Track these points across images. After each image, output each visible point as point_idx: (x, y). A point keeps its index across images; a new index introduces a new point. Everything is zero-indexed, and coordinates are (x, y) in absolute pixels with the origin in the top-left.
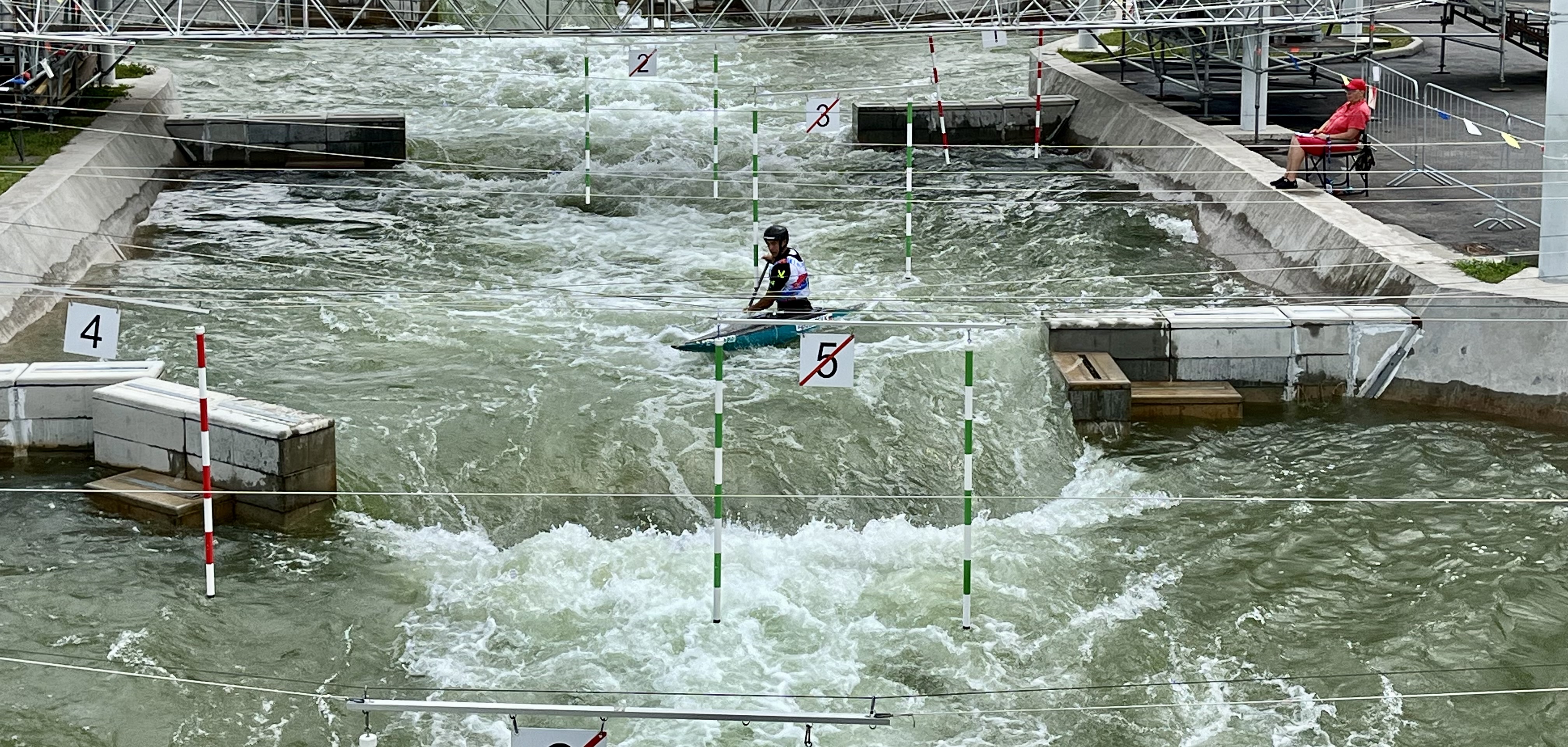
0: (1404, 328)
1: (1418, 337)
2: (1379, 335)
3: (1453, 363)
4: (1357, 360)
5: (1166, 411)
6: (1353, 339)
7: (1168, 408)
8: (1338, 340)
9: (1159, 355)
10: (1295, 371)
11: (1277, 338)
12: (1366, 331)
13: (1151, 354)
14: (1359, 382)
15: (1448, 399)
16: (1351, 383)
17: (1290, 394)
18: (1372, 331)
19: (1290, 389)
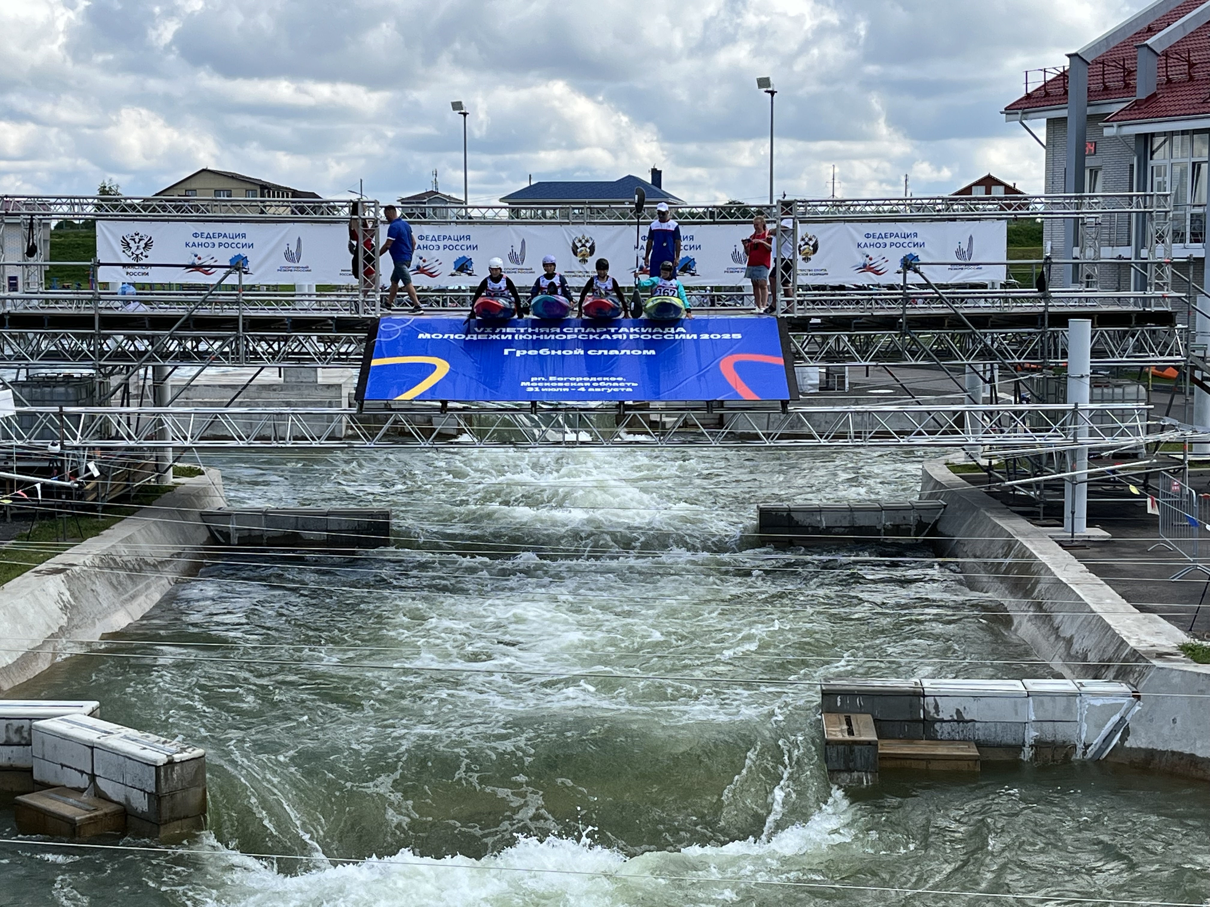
0: (1125, 701)
1: (1138, 708)
2: (1104, 705)
3: (1166, 731)
4: (1085, 727)
5: (914, 764)
6: (1081, 707)
7: (916, 762)
8: (1068, 709)
9: (915, 718)
10: (1031, 735)
11: (1016, 705)
12: (1092, 702)
13: (908, 717)
14: (1087, 747)
15: (1160, 762)
16: (1080, 746)
17: (1027, 754)
18: (1098, 702)
19: (1026, 749)
